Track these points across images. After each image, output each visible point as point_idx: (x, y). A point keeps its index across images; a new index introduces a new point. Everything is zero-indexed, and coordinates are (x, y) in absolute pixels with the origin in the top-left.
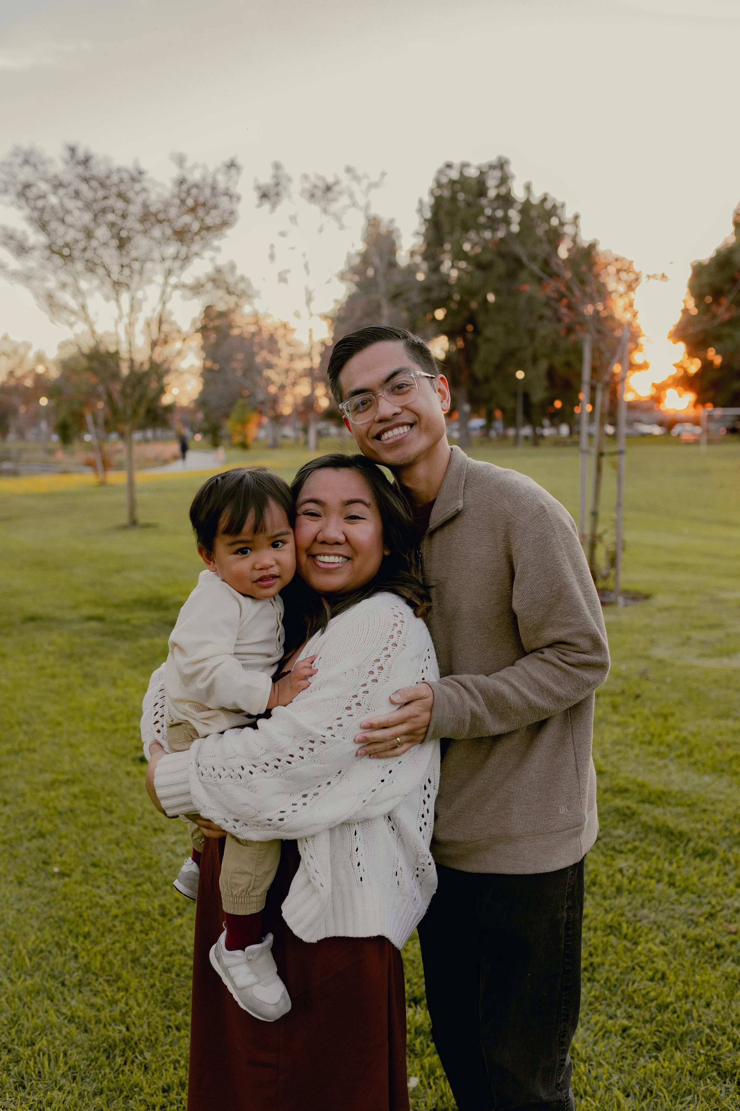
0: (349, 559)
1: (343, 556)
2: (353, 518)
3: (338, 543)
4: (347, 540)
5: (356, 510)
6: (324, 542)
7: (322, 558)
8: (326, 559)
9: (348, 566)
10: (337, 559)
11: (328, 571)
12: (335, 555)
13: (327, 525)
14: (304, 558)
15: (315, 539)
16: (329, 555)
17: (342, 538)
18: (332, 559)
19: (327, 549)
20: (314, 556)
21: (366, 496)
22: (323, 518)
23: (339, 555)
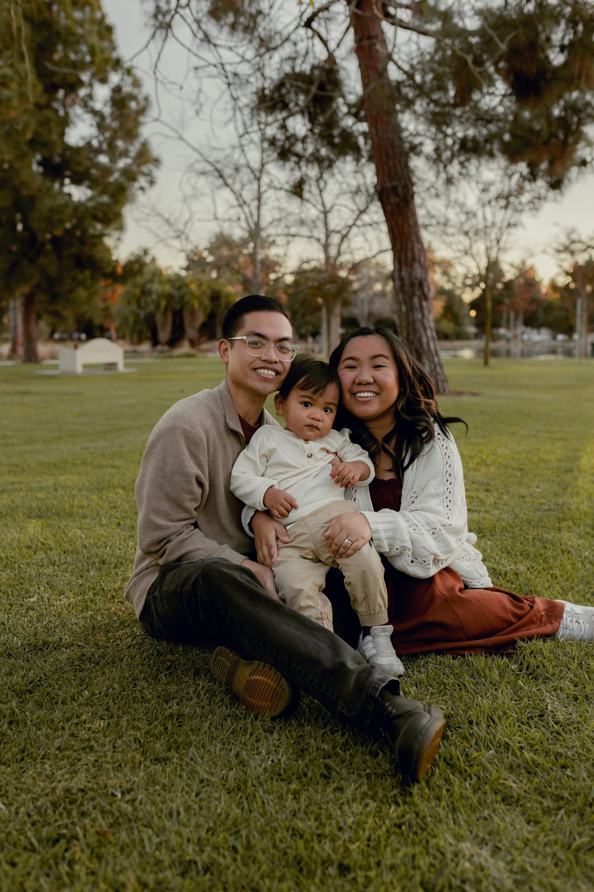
0: (377, 394)
1: (374, 392)
2: (377, 367)
3: (369, 384)
4: (375, 381)
5: (380, 361)
6: (360, 384)
7: (359, 395)
8: (363, 395)
9: (377, 399)
10: (369, 394)
11: (365, 403)
12: (368, 391)
13: (361, 373)
14: (347, 396)
15: (354, 382)
16: (364, 392)
17: (371, 380)
18: (366, 394)
19: (362, 388)
20: (354, 394)
21: (386, 352)
22: (358, 369)
23: (371, 392)
